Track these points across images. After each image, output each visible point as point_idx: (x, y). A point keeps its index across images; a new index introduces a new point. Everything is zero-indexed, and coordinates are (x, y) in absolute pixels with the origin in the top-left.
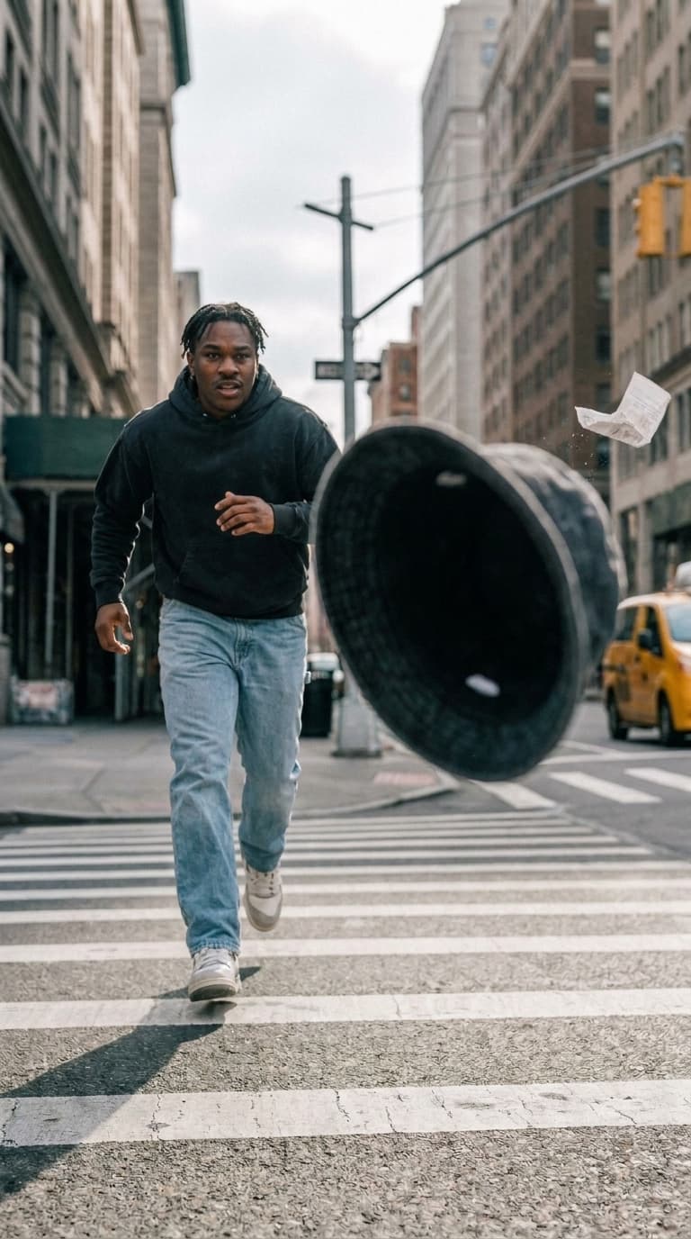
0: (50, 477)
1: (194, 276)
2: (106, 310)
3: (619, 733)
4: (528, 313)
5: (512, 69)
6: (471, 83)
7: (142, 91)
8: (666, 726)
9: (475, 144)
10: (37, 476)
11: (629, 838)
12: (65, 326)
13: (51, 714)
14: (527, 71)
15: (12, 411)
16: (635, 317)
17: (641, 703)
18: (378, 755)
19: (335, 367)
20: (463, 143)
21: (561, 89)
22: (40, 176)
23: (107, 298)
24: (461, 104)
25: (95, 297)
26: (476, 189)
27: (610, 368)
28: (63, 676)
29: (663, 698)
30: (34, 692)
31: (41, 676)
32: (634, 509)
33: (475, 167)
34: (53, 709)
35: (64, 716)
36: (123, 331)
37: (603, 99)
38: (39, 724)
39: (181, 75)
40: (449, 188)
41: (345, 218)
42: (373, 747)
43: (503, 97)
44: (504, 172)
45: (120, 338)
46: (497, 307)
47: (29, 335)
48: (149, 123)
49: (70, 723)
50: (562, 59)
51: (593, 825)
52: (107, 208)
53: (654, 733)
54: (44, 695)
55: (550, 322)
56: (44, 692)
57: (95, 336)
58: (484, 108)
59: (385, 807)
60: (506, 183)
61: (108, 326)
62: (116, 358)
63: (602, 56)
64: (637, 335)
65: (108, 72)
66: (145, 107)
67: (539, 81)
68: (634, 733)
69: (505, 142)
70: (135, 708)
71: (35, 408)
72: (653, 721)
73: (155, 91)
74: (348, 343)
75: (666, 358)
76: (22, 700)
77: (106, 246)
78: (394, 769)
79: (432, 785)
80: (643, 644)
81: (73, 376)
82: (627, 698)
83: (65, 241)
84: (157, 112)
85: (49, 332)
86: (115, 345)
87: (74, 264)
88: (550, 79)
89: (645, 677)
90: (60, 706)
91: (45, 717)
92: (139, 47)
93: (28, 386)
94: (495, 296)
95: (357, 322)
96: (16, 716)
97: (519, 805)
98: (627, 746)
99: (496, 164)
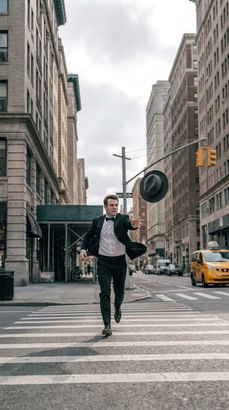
0: (48, 221)
1: (82, 160)
2: (60, 174)
3: (194, 284)
4: (177, 171)
5: (171, 103)
6: (160, 106)
7: (68, 113)
8: (204, 283)
9: (162, 123)
10: (45, 220)
11: (188, 307)
12: (50, 180)
13: (49, 280)
14: (175, 104)
15: (39, 204)
16: (205, 173)
17: (198, 277)
18: (133, 289)
19: (121, 194)
20: (158, 123)
21: (185, 109)
22: (44, 144)
23: (60, 171)
24: (158, 112)
25: (57, 172)
26: (162, 136)
27: (199, 186)
28: (52, 271)
29: (203, 275)
30: (45, 275)
31: (46, 271)
32: (206, 225)
33: (162, 130)
34: (50, 279)
35: (53, 281)
36: (64, 179)
37: (196, 112)
38: (47, 283)
39: (78, 108)
40: (154, 136)
41: (123, 157)
42: (131, 287)
43: (169, 110)
44: (170, 131)
45: (63, 181)
46: (168, 169)
47: (42, 184)
48: (70, 122)
49: (54, 282)
50: (184, 100)
51: (182, 304)
52: (60, 147)
53: (201, 284)
54: (48, 275)
55: (183, 173)
56: (47, 275)
57: (57, 181)
58: (164, 114)
59: (133, 301)
60: (170, 135)
61: (60, 178)
62: (62, 187)
63: (195, 100)
64: (206, 178)
65: (60, 112)
66: (69, 118)
67: (179, 107)
68: (197, 284)
69: (170, 123)
70: (70, 279)
71: (44, 203)
72: (201, 281)
73: (72, 114)
74: (124, 189)
75: (214, 184)
76: (42, 277)
77: (60, 157)
78: (136, 293)
79: (145, 296)
80: (199, 262)
81: (52, 193)
82: (195, 275)
83: (50, 159)
84: (72, 119)
85: (46, 182)
86: (62, 183)
87: (52, 165)
88: (182, 106)
89: (199, 270)
90: (51, 278)
91: (48, 281)
92: (67, 103)
93: (42, 197)
94: (168, 166)
95: (127, 183)
96: (41, 281)
97: (165, 300)
98: (196, 287)
99: (168, 129)
